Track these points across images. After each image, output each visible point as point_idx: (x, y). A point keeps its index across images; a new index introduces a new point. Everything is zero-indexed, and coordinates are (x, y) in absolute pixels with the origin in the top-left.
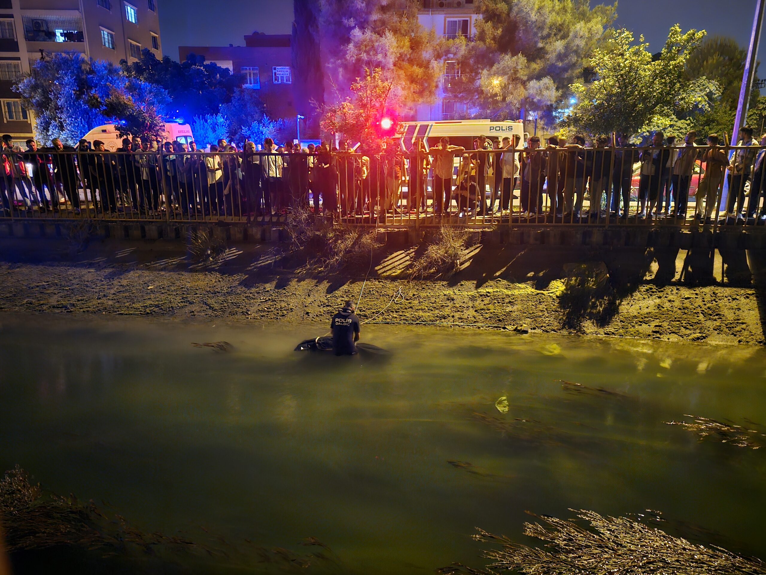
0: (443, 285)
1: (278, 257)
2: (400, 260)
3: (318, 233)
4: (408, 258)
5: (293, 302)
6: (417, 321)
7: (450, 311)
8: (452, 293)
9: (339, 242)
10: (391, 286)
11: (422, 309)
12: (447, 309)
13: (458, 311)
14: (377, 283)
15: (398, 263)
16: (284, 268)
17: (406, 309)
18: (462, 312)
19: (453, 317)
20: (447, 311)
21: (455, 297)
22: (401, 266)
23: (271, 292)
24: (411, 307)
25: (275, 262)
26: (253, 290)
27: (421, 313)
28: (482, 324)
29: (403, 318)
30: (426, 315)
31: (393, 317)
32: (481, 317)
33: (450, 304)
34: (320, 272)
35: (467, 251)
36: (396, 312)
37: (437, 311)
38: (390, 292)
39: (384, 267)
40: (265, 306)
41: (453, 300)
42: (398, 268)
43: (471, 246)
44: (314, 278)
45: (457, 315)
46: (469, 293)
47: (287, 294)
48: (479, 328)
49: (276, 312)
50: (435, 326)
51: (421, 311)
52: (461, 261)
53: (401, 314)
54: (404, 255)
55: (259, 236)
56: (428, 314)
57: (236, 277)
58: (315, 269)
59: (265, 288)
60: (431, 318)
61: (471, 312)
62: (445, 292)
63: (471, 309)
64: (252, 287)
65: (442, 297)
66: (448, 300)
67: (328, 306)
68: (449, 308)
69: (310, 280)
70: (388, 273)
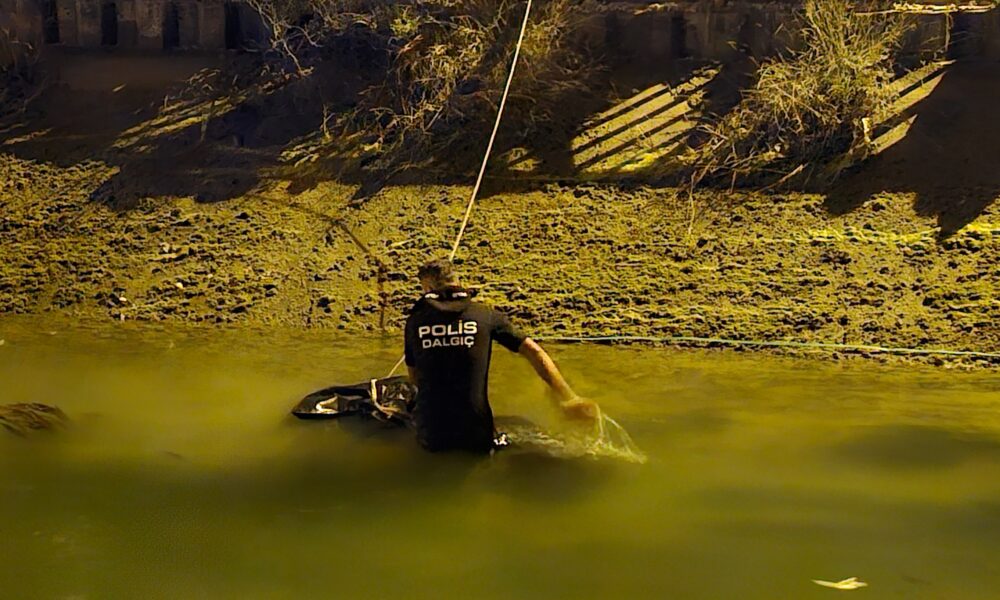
0: (808, 208)
1: (222, 106)
2: (652, 115)
3: (362, 20)
4: (682, 108)
5: (274, 263)
6: (712, 336)
7: (833, 300)
8: (840, 236)
9: (438, 49)
10: (619, 208)
11: (730, 294)
12: (820, 295)
13: (864, 302)
14: (569, 197)
15: (648, 126)
16: (242, 143)
17: (672, 290)
18: (877, 304)
19: (844, 321)
20: (821, 302)
21: (852, 251)
22: (657, 139)
23: (199, 228)
24: (691, 287)
25: (212, 121)
26: (137, 219)
27: (727, 308)
28: (950, 351)
29: (661, 323)
30: (745, 315)
31: (628, 321)
32: (946, 325)
33: (834, 276)
34: (369, 159)
35: (899, 85)
36: (639, 302)
37: (784, 302)
38: (618, 233)
39: (597, 141)
40: (176, 276)
41: (844, 260)
42: (645, 143)
43: (915, 66)
44: (346, 180)
45: (859, 316)
46: (905, 238)
47: (253, 234)
48: (938, 363)
49: (214, 297)
50: (779, 352)
51: (726, 301)
52: (878, 120)
53: (653, 308)
54: (667, 98)
55: (156, 29)
56: (753, 311)
57: (78, 173)
58: (352, 146)
59: (176, 214)
60: (765, 327)
61: (911, 307)
62: (815, 234)
63: (912, 295)
64: (133, 207)
65: (802, 251)
66: (828, 260)
67: (395, 277)
68: (829, 289)
69: (333, 184)
70: (611, 163)
